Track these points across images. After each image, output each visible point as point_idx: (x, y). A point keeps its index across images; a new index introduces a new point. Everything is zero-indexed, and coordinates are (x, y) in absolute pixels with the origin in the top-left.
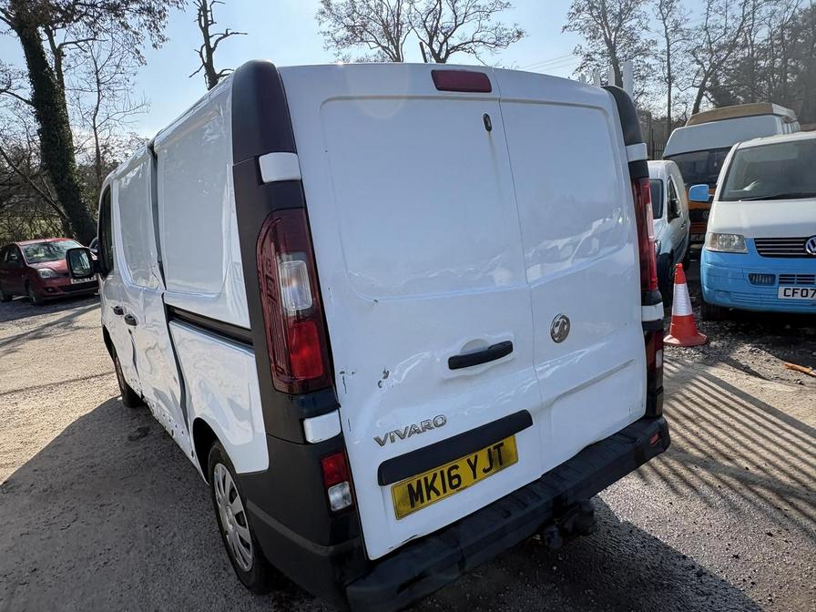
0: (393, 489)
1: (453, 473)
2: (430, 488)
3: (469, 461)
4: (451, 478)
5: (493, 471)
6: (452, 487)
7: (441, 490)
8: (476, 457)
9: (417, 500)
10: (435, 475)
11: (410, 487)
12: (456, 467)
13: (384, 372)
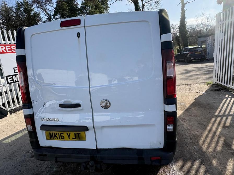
0: (46, 132)
1: (62, 135)
2: (55, 136)
3: (67, 134)
4: (61, 136)
5: (75, 139)
6: (62, 139)
7: (58, 138)
8: (70, 134)
9: (52, 137)
10: (57, 134)
11: (50, 133)
12: (63, 134)
13: (45, 103)
